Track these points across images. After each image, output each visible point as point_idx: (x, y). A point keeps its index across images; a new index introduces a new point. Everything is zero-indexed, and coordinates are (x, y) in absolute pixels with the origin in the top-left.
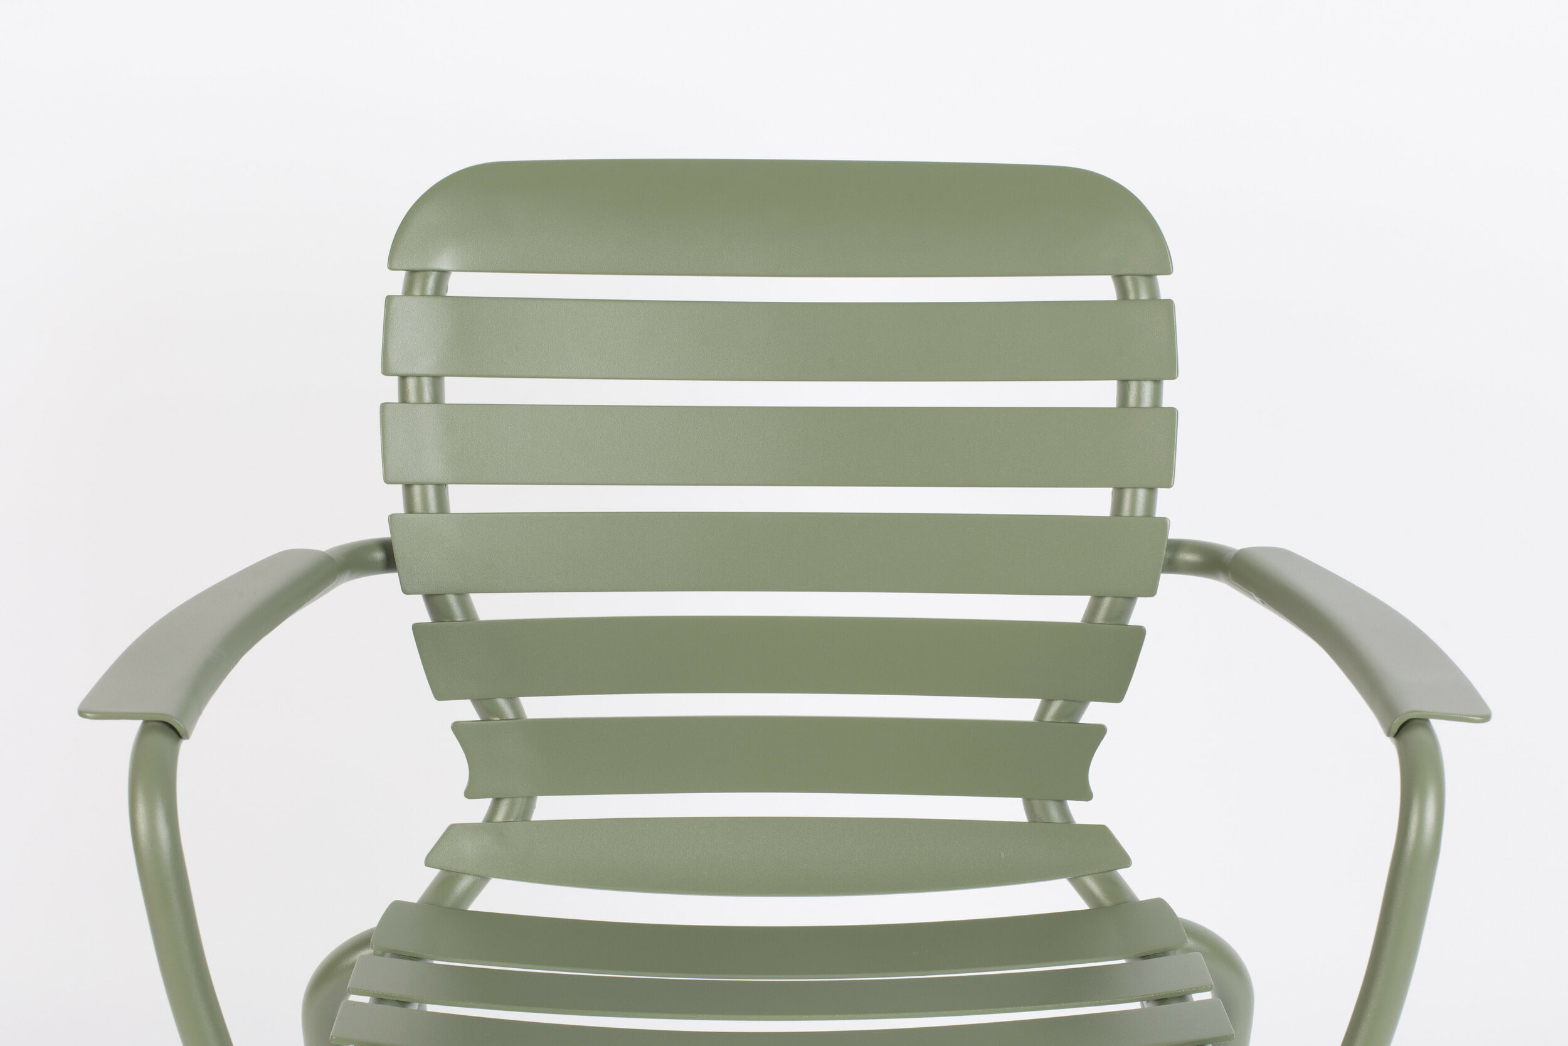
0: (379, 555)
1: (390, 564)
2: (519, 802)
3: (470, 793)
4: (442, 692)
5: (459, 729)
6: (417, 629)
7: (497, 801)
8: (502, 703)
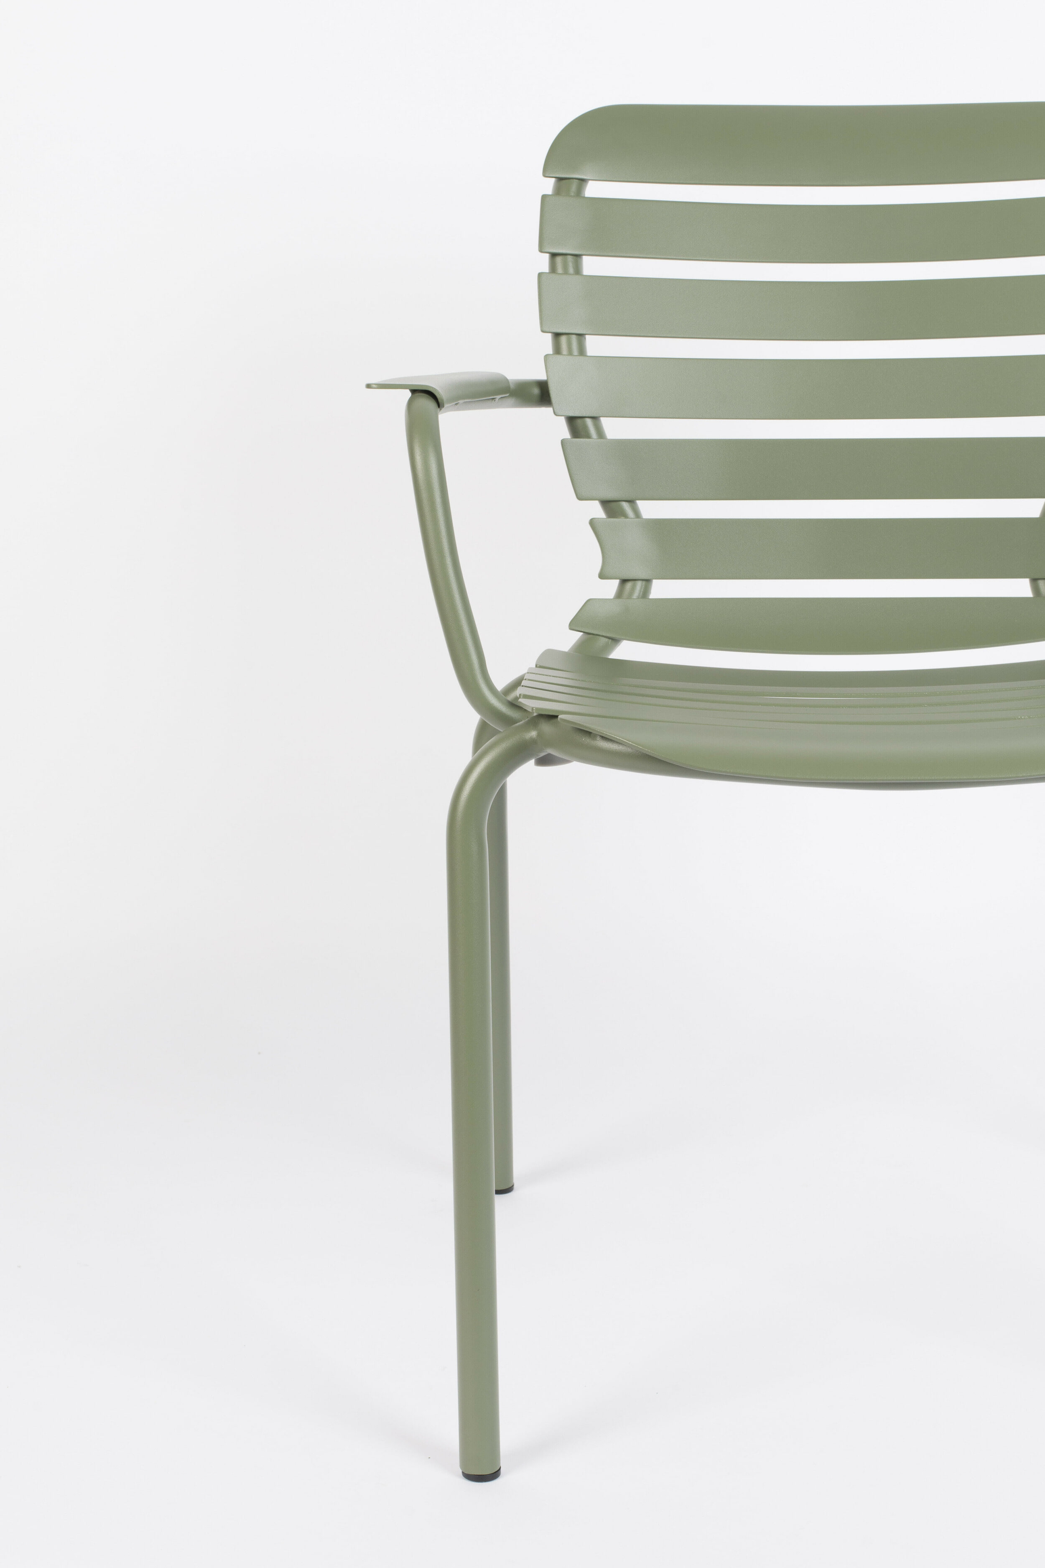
0: (537, 392)
2: (641, 584)
4: (581, 494)
5: (593, 524)
6: (564, 444)
7: (623, 583)
8: (625, 505)
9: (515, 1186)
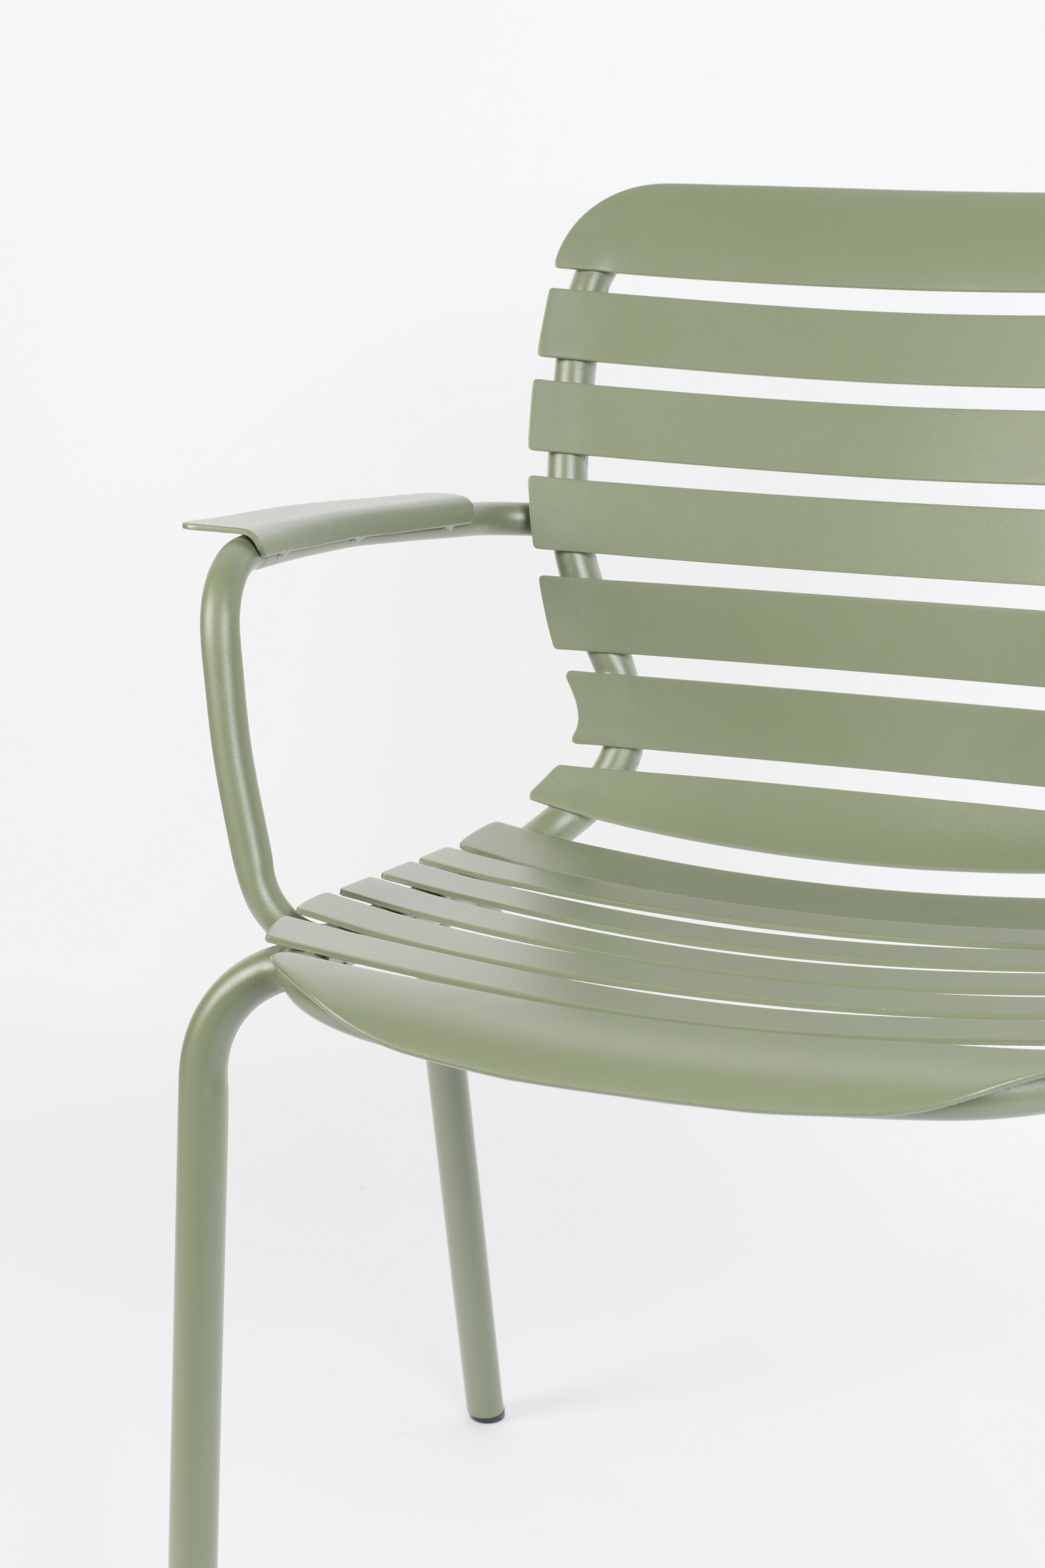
0: (519, 516)
1: (526, 527)
2: (625, 753)
3: (579, 738)
4: (560, 642)
5: (574, 678)
6: (545, 581)
7: (606, 748)
8: (615, 660)
9: (506, 1413)
